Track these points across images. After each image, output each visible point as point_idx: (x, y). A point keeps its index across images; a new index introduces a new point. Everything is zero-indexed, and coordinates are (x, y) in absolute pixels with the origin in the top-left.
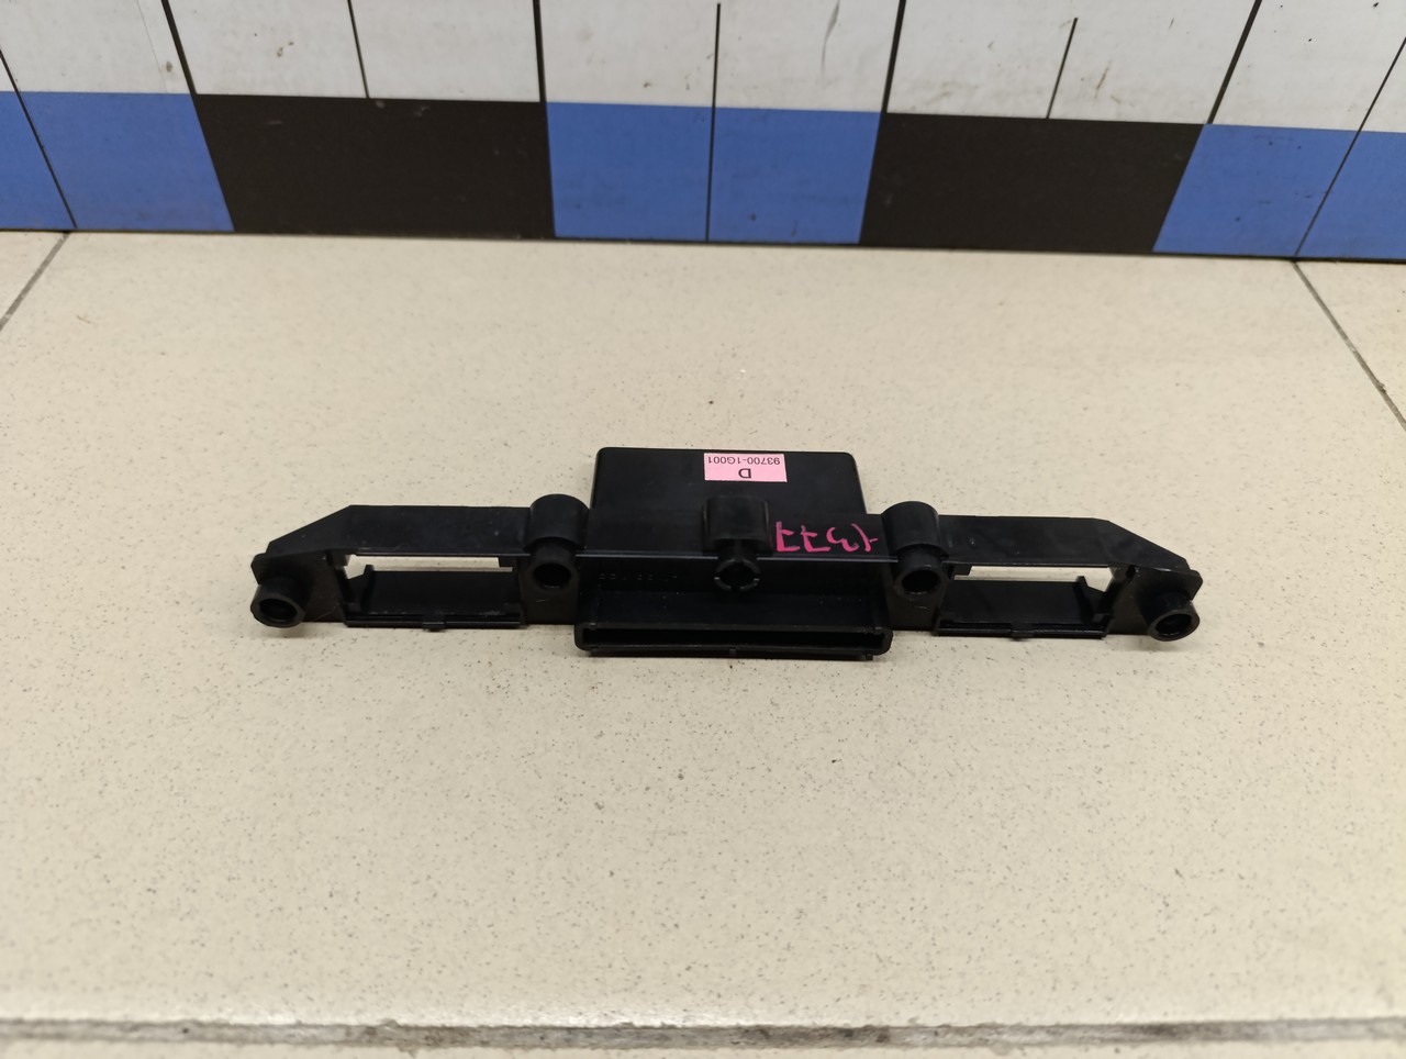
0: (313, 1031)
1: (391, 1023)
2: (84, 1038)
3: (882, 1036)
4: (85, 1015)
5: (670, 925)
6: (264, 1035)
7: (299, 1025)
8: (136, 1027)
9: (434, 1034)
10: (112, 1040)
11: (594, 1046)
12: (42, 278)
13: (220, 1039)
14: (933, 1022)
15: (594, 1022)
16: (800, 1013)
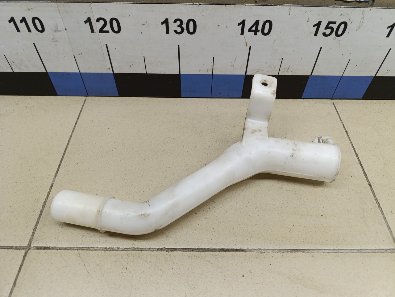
0: (152, 249)
1: (165, 248)
2: (117, 250)
3: (242, 250)
4: (117, 247)
5: (208, 233)
6: (145, 250)
7: (150, 248)
8: (125, 249)
9: (171, 249)
10: (121, 251)
11: (197, 251)
12: (82, 112)
13: (138, 250)
14: (251, 248)
15: (196, 248)
16: (229, 246)
